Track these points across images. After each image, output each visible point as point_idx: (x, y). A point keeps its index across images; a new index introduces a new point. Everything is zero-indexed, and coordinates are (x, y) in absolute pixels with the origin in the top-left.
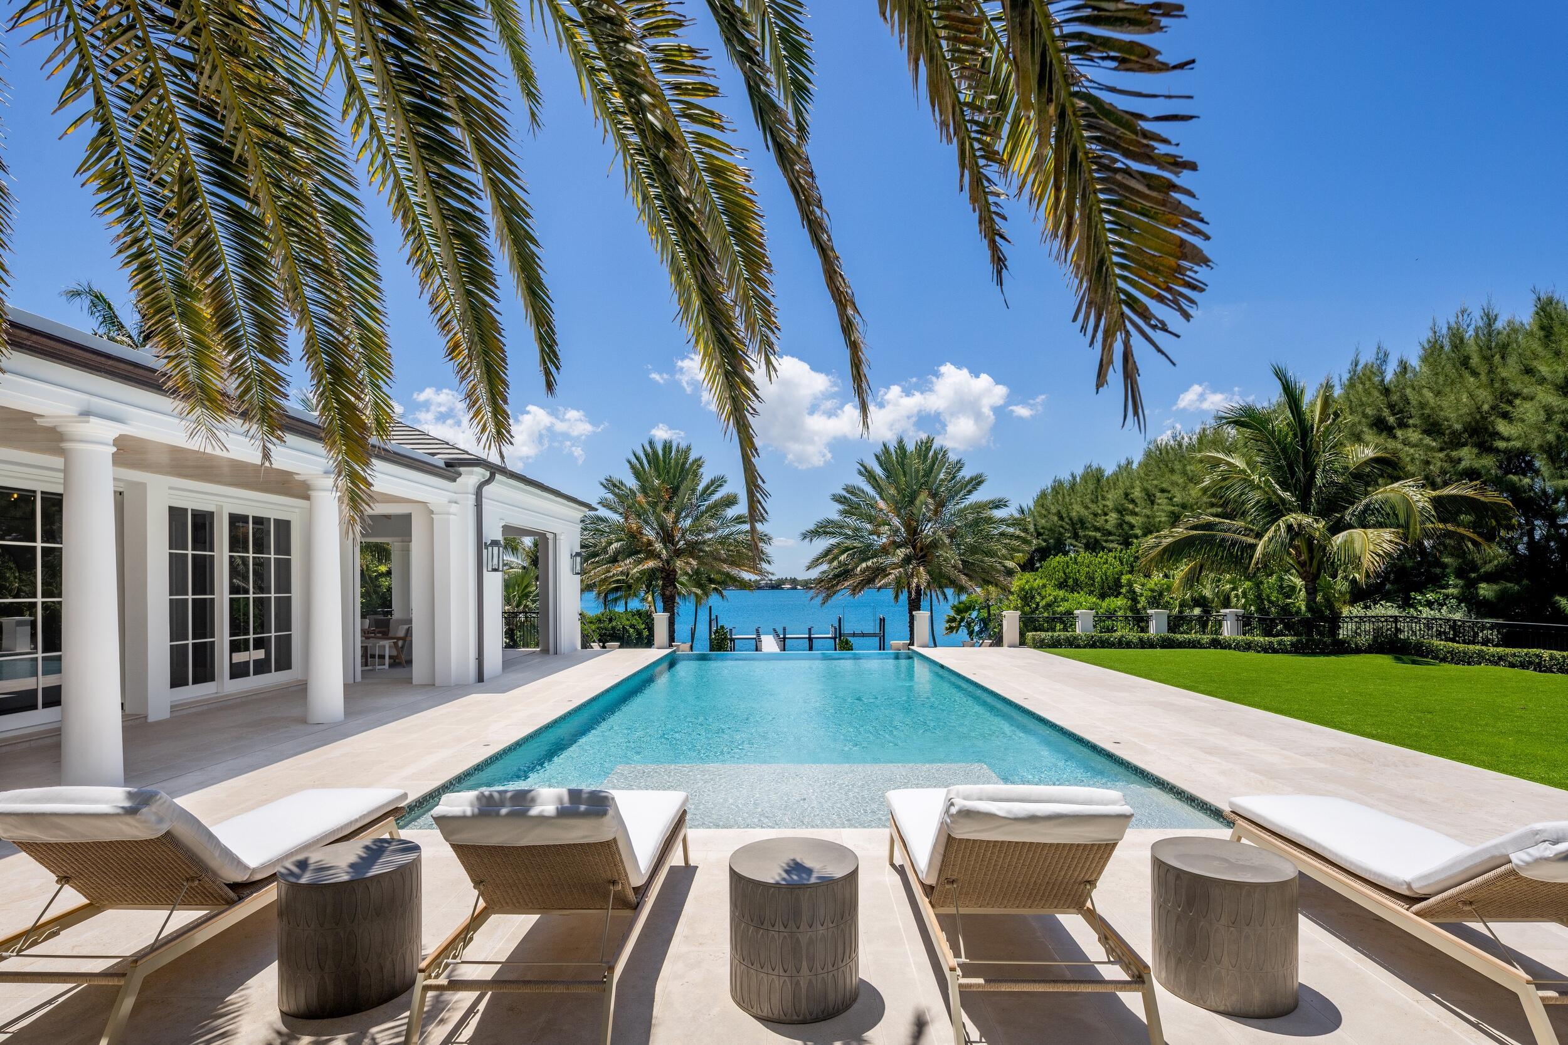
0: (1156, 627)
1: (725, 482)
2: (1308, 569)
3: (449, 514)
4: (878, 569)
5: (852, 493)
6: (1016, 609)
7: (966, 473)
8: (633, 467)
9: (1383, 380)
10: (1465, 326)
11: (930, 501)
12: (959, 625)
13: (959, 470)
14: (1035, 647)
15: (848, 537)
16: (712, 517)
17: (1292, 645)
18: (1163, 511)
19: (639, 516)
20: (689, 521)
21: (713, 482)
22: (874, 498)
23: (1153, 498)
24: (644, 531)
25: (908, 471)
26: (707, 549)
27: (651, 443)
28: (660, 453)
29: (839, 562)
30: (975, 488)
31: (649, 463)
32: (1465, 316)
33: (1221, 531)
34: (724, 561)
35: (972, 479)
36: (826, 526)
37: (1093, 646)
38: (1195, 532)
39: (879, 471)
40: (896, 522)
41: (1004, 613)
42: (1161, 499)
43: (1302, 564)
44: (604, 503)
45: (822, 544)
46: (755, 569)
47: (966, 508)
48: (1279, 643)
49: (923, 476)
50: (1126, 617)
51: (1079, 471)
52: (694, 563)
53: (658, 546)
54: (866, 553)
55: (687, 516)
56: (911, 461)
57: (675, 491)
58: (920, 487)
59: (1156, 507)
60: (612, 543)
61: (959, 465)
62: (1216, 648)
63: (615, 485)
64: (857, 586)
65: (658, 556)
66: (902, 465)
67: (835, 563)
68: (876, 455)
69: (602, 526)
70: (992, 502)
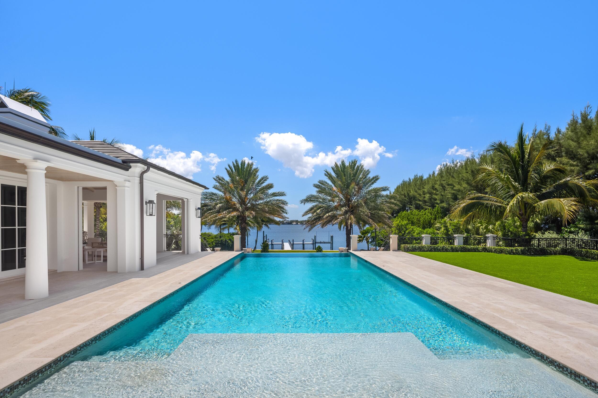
0: (458, 242)
1: (268, 178)
2: (524, 217)
3: (125, 187)
4: (333, 216)
5: (322, 184)
6: (395, 234)
7: (371, 176)
8: (228, 171)
9: (549, 137)
10: (588, 113)
11: (356, 187)
12: (363, 239)
13: (368, 174)
14: (405, 251)
15: (320, 202)
16: (262, 193)
17: (521, 250)
18: (449, 193)
19: (230, 193)
20: (252, 195)
21: (262, 178)
22: (331, 186)
23: (444, 188)
24: (233, 200)
25: (346, 174)
26: (260, 207)
27: (236, 161)
28: (240, 166)
29: (317, 213)
30: (375, 182)
31: (235, 170)
32: (589, 108)
33: (485, 200)
34: (267, 212)
35: (373, 178)
36: (311, 198)
37: (431, 251)
38: (473, 201)
39: (333, 174)
40: (341, 196)
41: (391, 236)
42: (449, 189)
43: (521, 215)
44: (215, 187)
45: (309, 205)
46: (279, 216)
47: (371, 190)
48: (516, 250)
49: (353, 176)
50: (444, 238)
51: (412, 177)
52: (254, 213)
53: (238, 206)
54: (328, 209)
55: (251, 193)
56: (348, 170)
57: (246, 182)
58: (352, 181)
59: (446, 192)
60: (218, 204)
61: (368, 172)
62: (485, 252)
63: (220, 179)
64: (324, 224)
65: (237, 210)
66: (344, 172)
67: (315, 214)
68: (332, 168)
69: (214, 197)
70: (382, 188)
